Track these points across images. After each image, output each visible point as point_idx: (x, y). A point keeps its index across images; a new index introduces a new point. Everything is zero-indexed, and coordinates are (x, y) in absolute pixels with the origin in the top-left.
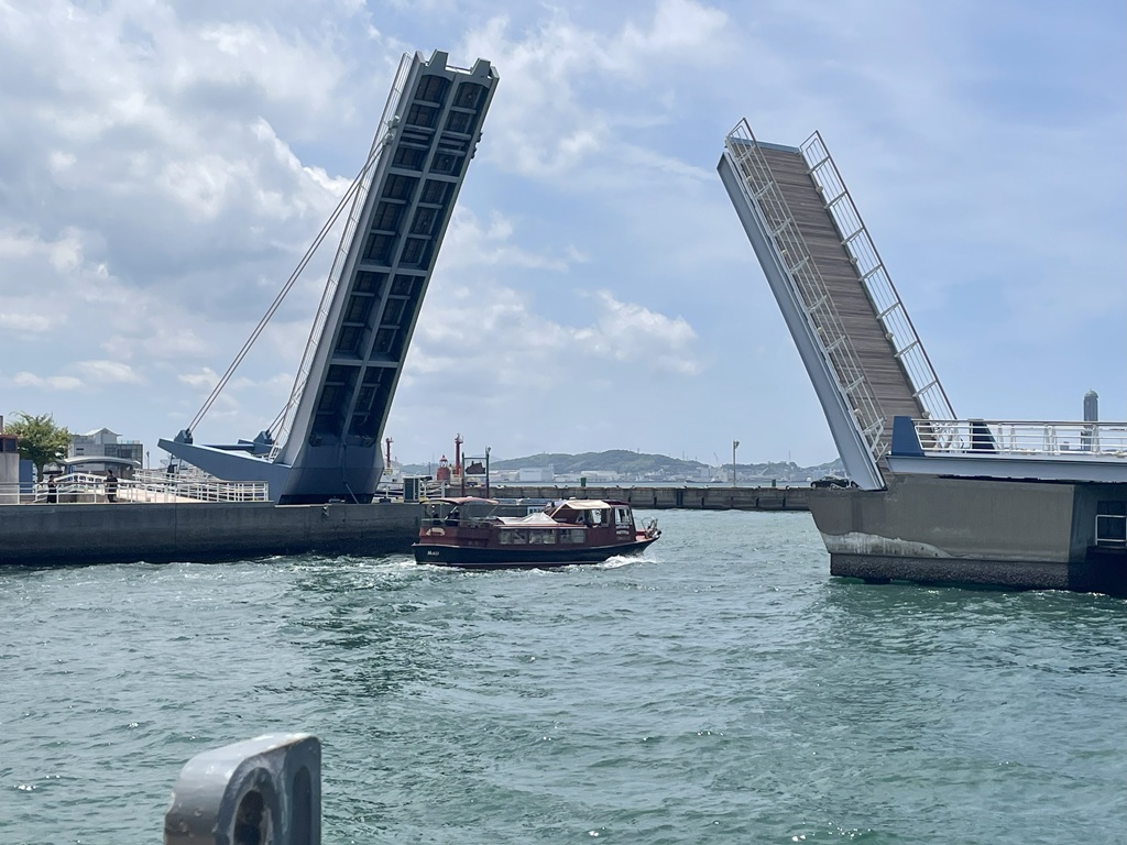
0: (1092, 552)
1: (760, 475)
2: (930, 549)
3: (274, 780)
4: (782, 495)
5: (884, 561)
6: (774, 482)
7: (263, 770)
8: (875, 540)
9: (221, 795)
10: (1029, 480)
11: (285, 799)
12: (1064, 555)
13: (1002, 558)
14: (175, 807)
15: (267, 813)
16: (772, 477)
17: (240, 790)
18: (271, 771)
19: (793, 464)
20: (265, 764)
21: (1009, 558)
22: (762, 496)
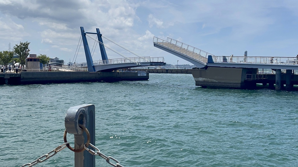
0: (245, 81)
1: (182, 67)
2: (214, 81)
3: (86, 112)
4: (186, 71)
5: (206, 83)
6: (185, 68)
7: (83, 110)
8: (204, 79)
9: (75, 114)
10: (234, 68)
11: (88, 116)
12: (240, 82)
13: (228, 82)
14: (67, 116)
15: (84, 118)
16: (185, 67)
17: (79, 113)
18: (85, 110)
19: (189, 65)
20: (84, 109)
21: (229, 82)
22: (183, 71)
